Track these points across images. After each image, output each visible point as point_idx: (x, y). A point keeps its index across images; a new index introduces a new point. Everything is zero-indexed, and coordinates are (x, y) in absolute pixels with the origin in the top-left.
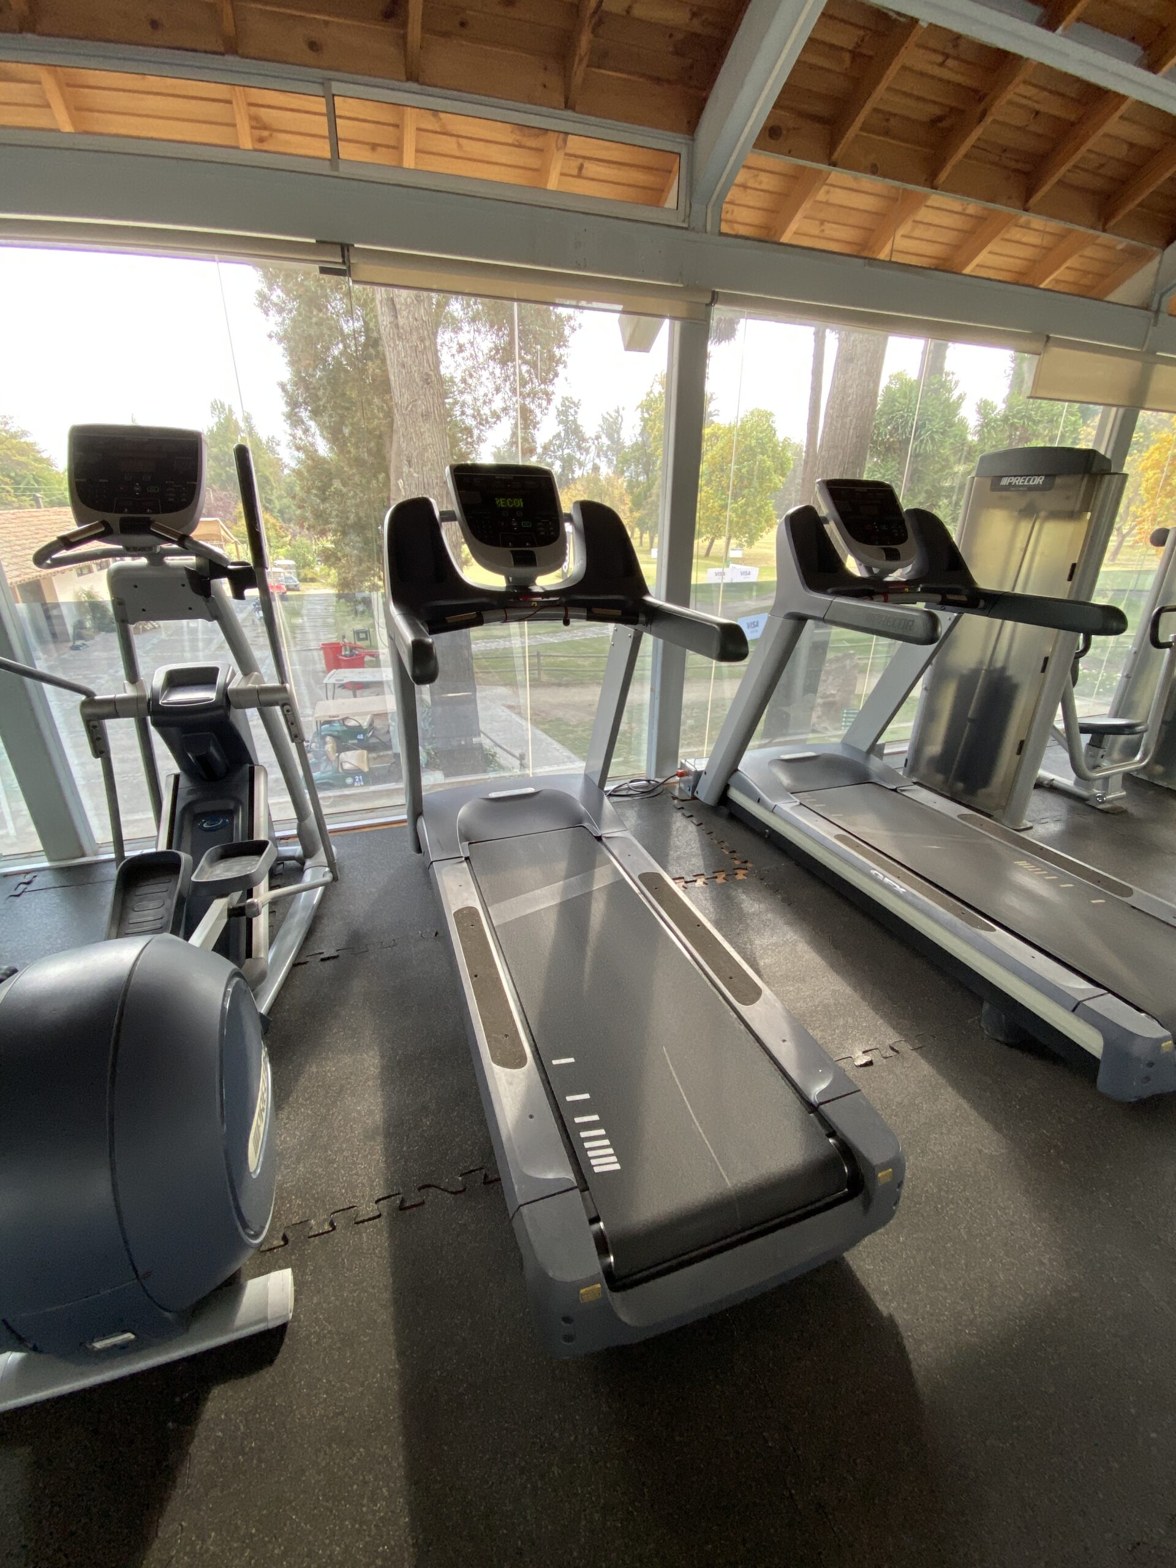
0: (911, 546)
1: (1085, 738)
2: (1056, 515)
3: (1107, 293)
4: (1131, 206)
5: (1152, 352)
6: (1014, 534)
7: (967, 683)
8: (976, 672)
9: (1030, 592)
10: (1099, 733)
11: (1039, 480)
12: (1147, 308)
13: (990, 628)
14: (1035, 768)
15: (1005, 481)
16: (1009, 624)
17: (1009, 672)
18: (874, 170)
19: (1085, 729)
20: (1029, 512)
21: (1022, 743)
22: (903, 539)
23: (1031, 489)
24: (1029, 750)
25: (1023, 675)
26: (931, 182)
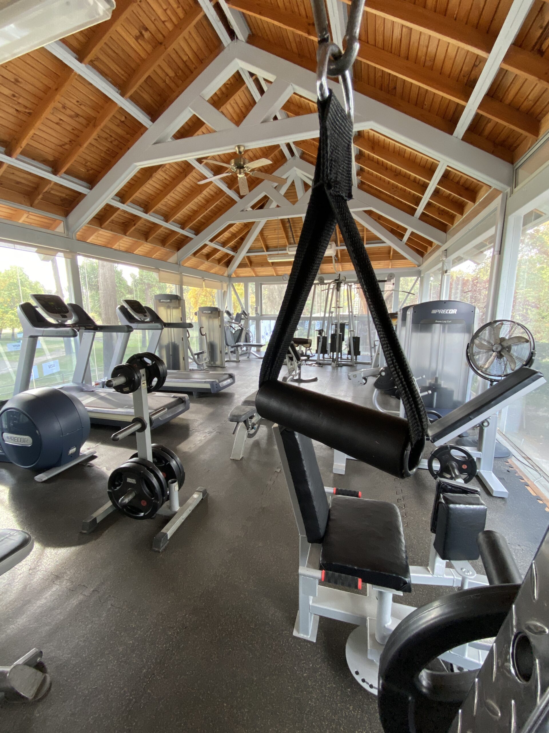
0: (147, 314)
1: (196, 356)
2: (174, 308)
3: (168, 259)
4: (170, 243)
5: (181, 273)
6: (167, 312)
7: (167, 347)
8: (169, 344)
9: (174, 322)
10: (198, 354)
11: (169, 301)
12: (177, 264)
13: (168, 330)
14: (188, 367)
15: (162, 301)
16: (172, 329)
17: (176, 342)
18: (112, 231)
19: (195, 354)
20: (168, 307)
21: (184, 358)
22: (146, 313)
23: (168, 302)
24: (185, 358)
25: (178, 342)
26: (125, 234)
